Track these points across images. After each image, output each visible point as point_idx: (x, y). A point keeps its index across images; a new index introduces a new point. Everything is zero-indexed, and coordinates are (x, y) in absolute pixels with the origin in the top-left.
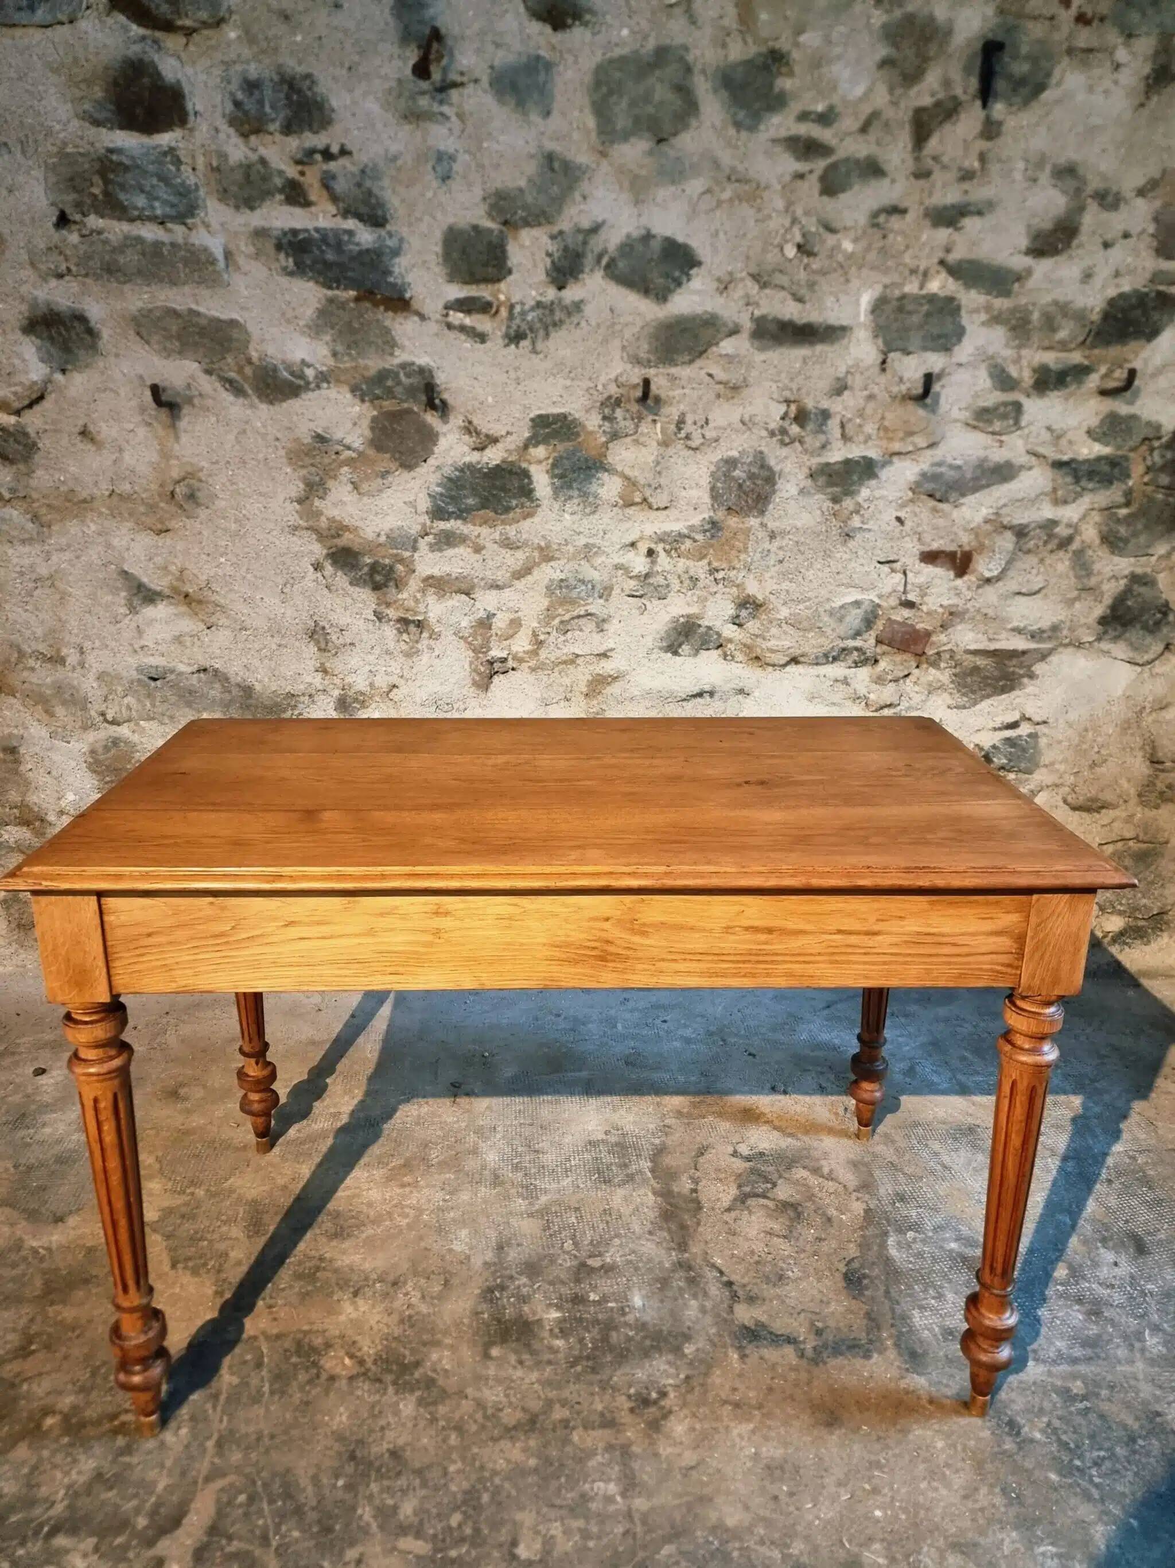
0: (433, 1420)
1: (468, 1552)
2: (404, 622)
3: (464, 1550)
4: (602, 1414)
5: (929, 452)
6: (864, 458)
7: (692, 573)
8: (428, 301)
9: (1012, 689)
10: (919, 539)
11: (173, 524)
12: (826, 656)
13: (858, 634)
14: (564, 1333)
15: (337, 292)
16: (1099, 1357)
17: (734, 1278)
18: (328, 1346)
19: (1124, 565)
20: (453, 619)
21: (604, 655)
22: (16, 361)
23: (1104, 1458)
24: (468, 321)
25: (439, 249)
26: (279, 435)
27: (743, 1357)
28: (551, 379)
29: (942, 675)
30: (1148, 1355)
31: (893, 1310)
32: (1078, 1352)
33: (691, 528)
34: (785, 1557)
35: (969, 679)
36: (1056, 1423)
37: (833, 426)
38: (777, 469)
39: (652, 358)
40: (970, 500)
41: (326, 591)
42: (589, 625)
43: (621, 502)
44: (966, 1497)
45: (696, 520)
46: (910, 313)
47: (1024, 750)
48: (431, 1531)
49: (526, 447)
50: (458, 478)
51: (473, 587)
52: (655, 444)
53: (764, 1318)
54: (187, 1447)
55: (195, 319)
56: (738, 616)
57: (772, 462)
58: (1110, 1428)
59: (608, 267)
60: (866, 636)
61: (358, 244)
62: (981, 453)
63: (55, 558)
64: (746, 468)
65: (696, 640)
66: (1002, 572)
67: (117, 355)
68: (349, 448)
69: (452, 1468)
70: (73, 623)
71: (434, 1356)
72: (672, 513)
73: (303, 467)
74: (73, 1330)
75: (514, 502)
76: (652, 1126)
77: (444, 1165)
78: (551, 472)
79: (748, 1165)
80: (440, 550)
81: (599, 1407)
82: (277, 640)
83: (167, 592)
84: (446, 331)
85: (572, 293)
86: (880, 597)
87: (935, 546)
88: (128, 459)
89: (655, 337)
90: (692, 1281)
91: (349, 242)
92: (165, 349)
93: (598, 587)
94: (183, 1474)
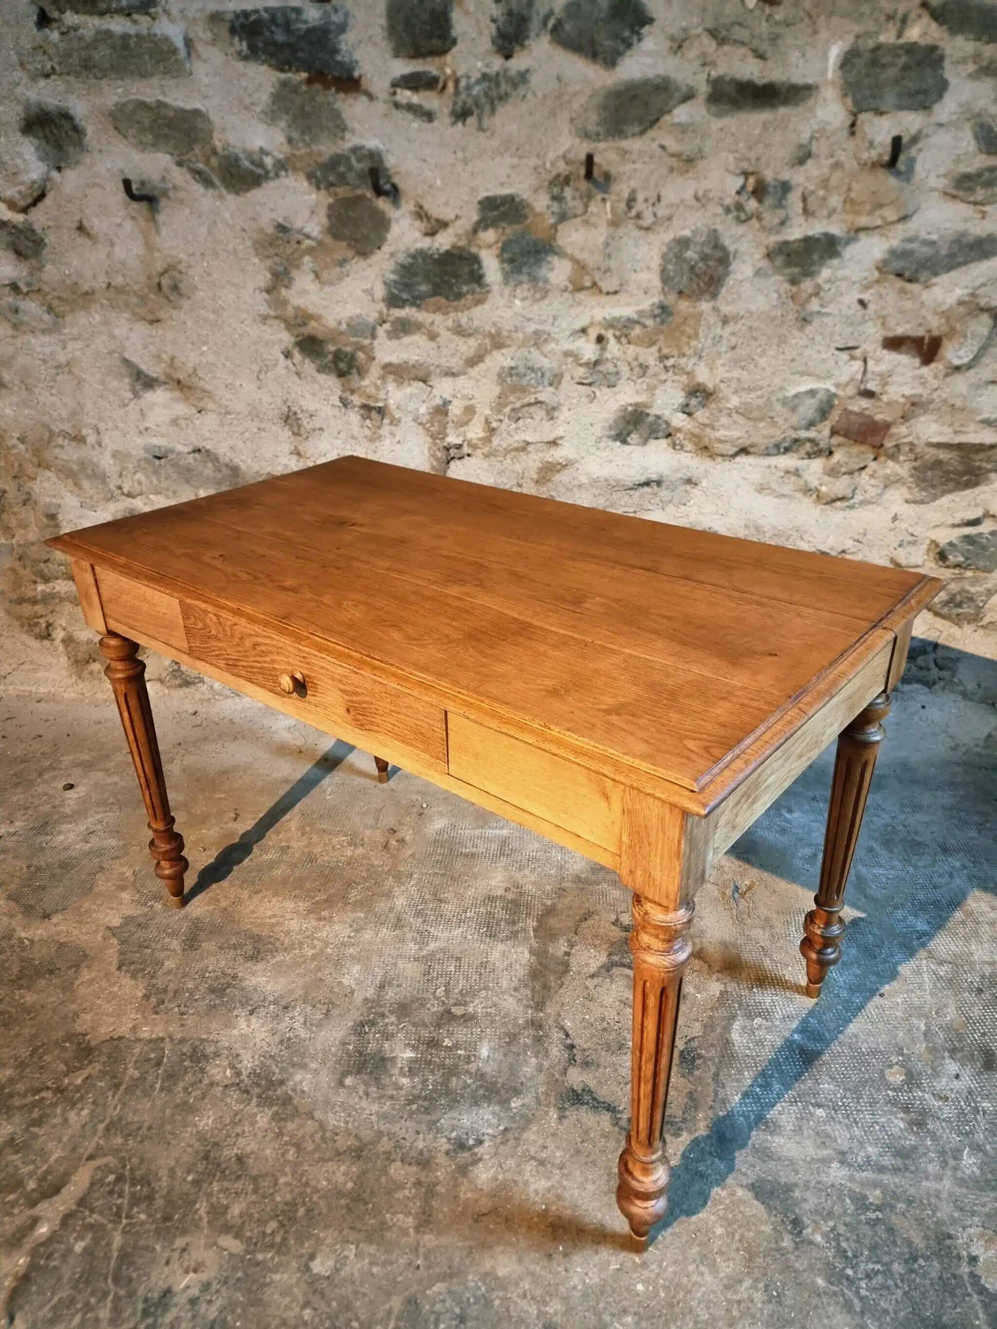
0: (280, 1134)
1: (272, 1258)
2: (366, 408)
3: (269, 1255)
4: (421, 1153)
5: (900, 226)
6: (826, 235)
7: (641, 361)
8: (375, 79)
9: (976, 484)
10: (883, 324)
11: (162, 315)
12: (777, 446)
13: (811, 424)
14: (411, 1073)
15: (290, 75)
16: (907, 1169)
17: (577, 1042)
18: (217, 1055)
20: (412, 406)
21: (554, 443)
22: (19, 162)
23: (878, 1271)
24: (415, 98)
25: (383, 21)
26: (246, 227)
27: (561, 1118)
28: (498, 159)
29: (901, 468)
30: (959, 1174)
31: (716, 1093)
32: (887, 1161)
33: (641, 313)
34: (540, 1314)
35: (929, 473)
36: (842, 1229)
37: (794, 200)
38: (732, 248)
39: (601, 130)
40: (944, 279)
41: (296, 378)
42: (539, 413)
43: (570, 287)
44: (727, 1287)
45: (647, 303)
46: (883, 66)
47: (984, 548)
48: (248, 1234)
49: (475, 231)
50: (411, 265)
51: (429, 374)
52: (604, 224)
53: (592, 1084)
54: (83, 1126)
55: (163, 111)
56: (687, 405)
57: (727, 241)
58: (894, 1243)
59: (554, 30)
60: (820, 427)
61: (306, 22)
62: (961, 227)
63: (71, 345)
64: (698, 248)
65: (644, 429)
66: (974, 359)
67: (101, 151)
68: (308, 237)
69: (282, 1180)
70: (89, 406)
71: (298, 1078)
72: (622, 297)
73: (268, 257)
74: (29, 1013)
75: (465, 289)
76: (548, 888)
77: (358, 904)
78: (500, 256)
79: (624, 934)
80: (398, 338)
81: (420, 1145)
82: (256, 424)
83: (162, 378)
84: (394, 111)
85: (517, 64)
86: (837, 385)
87: (900, 331)
88: (119, 252)
89: (604, 107)
90: (538, 1040)
91: (297, 20)
92: (141, 142)
93: (548, 375)
94: (74, 1149)
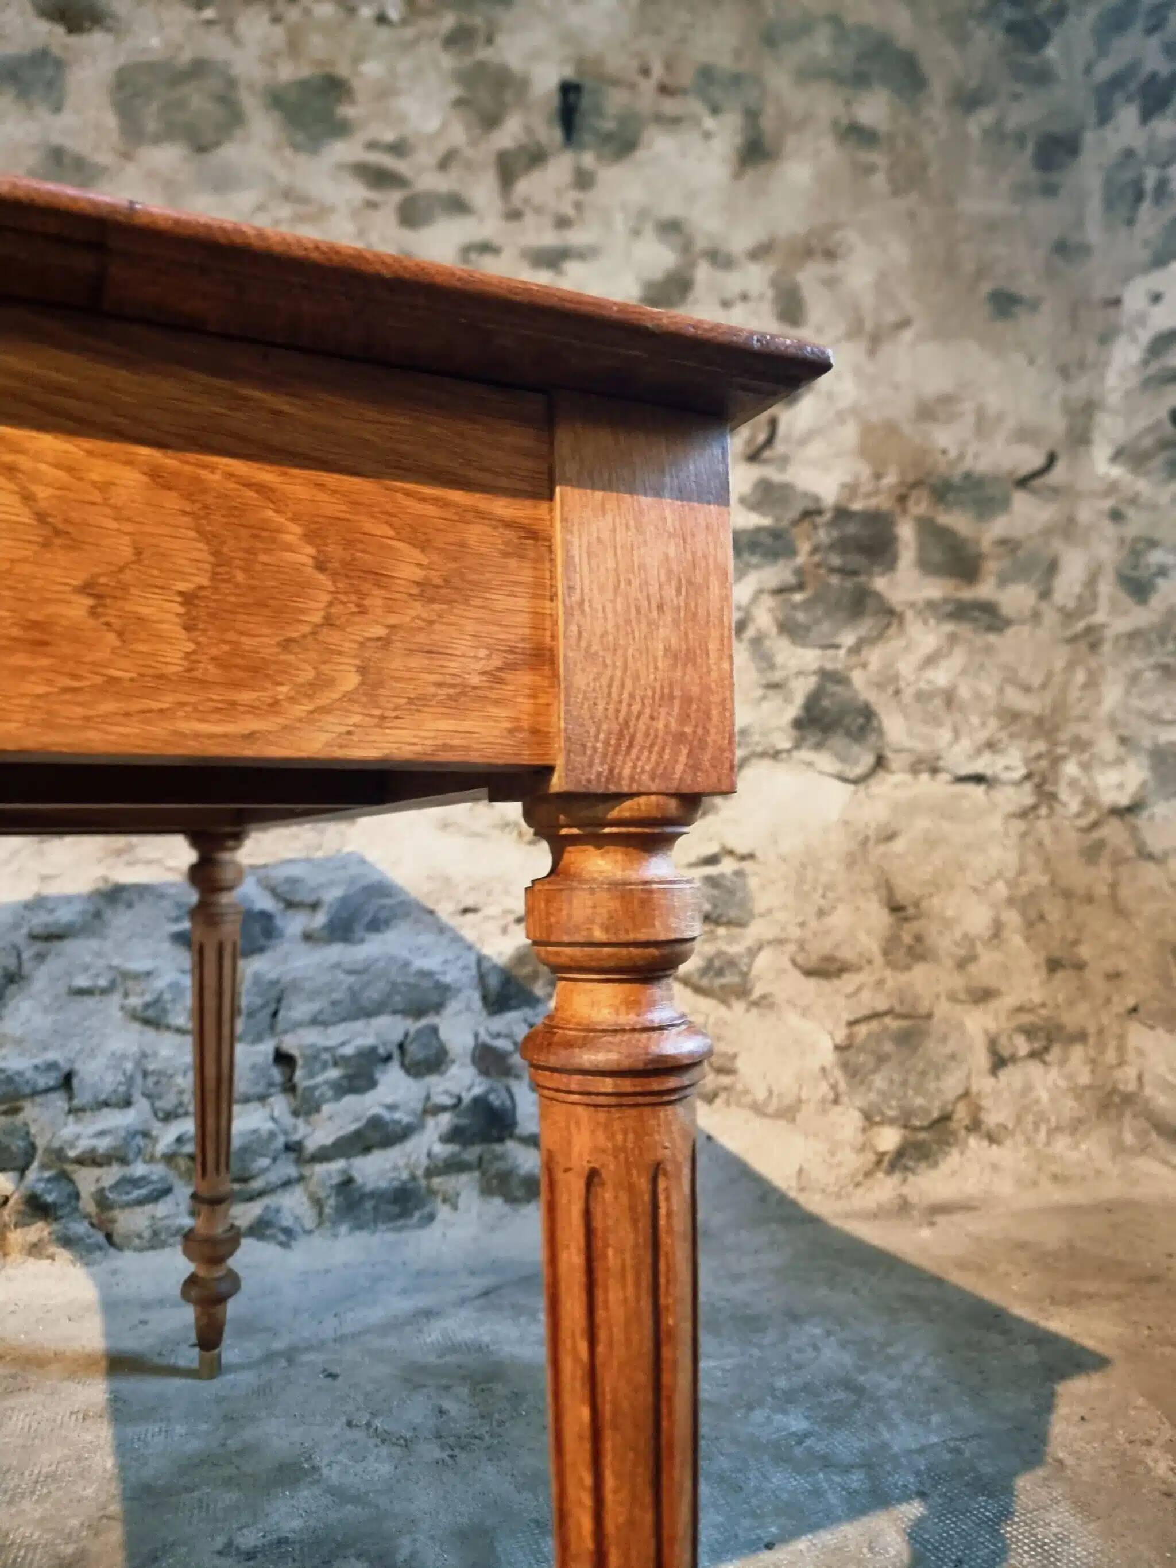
19: (810, 658)
47: (731, 892)
